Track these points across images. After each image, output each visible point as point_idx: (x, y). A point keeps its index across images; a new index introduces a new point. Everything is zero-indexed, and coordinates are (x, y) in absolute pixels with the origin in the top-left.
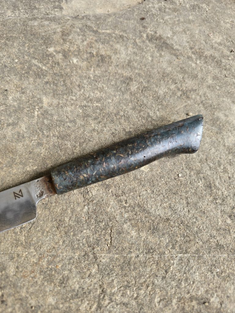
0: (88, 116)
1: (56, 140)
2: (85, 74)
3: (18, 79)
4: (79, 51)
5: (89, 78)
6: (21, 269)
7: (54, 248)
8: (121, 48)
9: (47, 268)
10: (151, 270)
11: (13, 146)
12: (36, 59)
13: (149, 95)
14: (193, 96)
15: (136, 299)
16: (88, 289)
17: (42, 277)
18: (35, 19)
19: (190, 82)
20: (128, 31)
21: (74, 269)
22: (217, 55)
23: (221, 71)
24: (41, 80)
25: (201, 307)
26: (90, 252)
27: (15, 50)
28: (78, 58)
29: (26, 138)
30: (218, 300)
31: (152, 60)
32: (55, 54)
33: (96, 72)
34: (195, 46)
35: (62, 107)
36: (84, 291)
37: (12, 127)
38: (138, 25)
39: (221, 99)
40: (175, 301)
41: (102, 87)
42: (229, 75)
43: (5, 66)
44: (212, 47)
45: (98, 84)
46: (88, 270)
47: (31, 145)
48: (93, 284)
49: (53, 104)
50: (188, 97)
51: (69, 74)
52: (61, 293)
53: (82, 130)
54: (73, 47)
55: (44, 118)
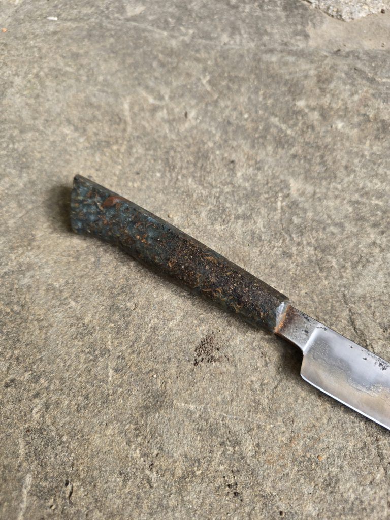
0: (362, 219)
1: (312, 252)
2: (356, 150)
3: (248, 145)
4: (346, 111)
5: (363, 156)
6: (263, 450)
7: (314, 426)
9: (304, 456)
11: (245, 252)
12: (276, 116)
16: (369, 504)
17: (296, 469)
21: (347, 468)
24: (284, 152)
26: (372, 444)
27: (243, 99)
28: (343, 121)
29: (265, 242)
32: (306, 110)
33: (375, 148)
35: (320, 199)
36: (363, 506)
37: (242, 221)
41: (383, 173)
43: (229, 123)
45: (377, 168)
46: (370, 473)
47: (272, 254)
48: (377, 498)
49: (306, 193)
51: (329, 147)
52: (325, 500)
53: (355, 241)
54: (337, 103)
55: (293, 214)
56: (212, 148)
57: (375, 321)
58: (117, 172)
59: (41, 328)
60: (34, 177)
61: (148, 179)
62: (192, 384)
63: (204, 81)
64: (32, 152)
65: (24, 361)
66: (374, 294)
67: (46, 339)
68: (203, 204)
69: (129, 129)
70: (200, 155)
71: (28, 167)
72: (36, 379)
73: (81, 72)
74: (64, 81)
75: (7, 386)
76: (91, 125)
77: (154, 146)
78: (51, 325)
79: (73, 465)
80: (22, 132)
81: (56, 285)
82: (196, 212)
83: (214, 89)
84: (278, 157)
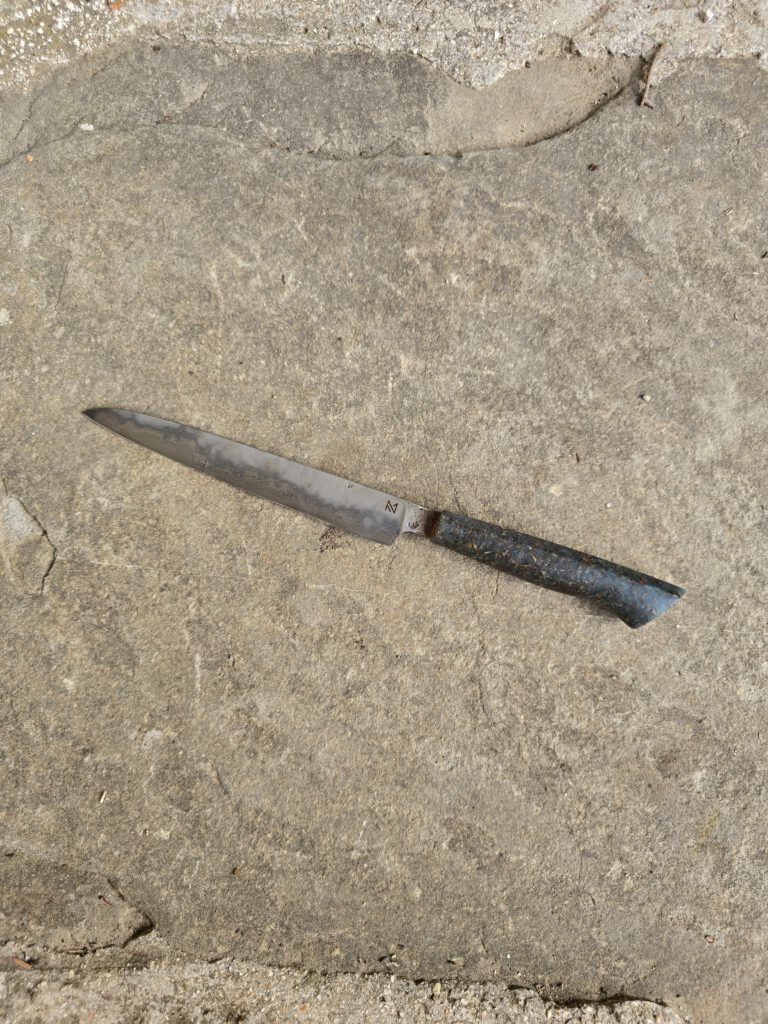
0: (472, 394)
1: (422, 436)
2: (470, 310)
3: (355, 315)
4: (462, 257)
5: (478, 316)
6: (382, 613)
8: (539, 251)
9: (414, 614)
10: (547, 631)
12: (385, 272)
13: (581, 356)
14: (661, 362)
15: (524, 660)
16: (465, 643)
17: (408, 624)
18: (377, 168)
19: (661, 332)
20: (558, 204)
21: (447, 619)
22: (730, 265)
23: (728, 305)
24: (394, 319)
25: (606, 680)
26: (469, 600)
27: (346, 251)
28: (458, 273)
29: (377, 430)
30: (631, 675)
31: (597, 279)
32: (418, 263)
33: (491, 304)
34: (689, 243)
35: (431, 375)
36: (460, 645)
37: (354, 409)
38: (580, 186)
39: (712, 369)
40: (573, 669)
41: (499, 336)
42: (742, 314)
43: (333, 286)
44: (726, 246)
45: (493, 330)
46: (466, 621)
48: (470, 639)
49: (417, 369)
50: (650, 364)
51: (443, 308)
52: (431, 644)
53: (463, 420)
54: (452, 248)
55: (404, 395)
56: (317, 324)
57: (476, 497)
58: (219, 364)
59: (180, 537)
60: (130, 378)
61: (253, 369)
62: (320, 568)
63: (299, 227)
64: (120, 347)
65: (171, 568)
66: (477, 473)
67: (187, 546)
68: (313, 393)
69: (222, 306)
70: (304, 332)
71: (121, 366)
72: (185, 581)
73: (148, 224)
74: (131, 243)
75: (162, 590)
76: (177, 305)
77: (252, 326)
78: (188, 534)
79: (231, 643)
80: (100, 321)
81: (184, 496)
82: (307, 403)
83: (312, 237)
84: (388, 328)
